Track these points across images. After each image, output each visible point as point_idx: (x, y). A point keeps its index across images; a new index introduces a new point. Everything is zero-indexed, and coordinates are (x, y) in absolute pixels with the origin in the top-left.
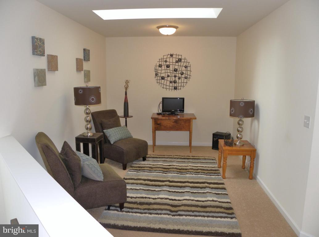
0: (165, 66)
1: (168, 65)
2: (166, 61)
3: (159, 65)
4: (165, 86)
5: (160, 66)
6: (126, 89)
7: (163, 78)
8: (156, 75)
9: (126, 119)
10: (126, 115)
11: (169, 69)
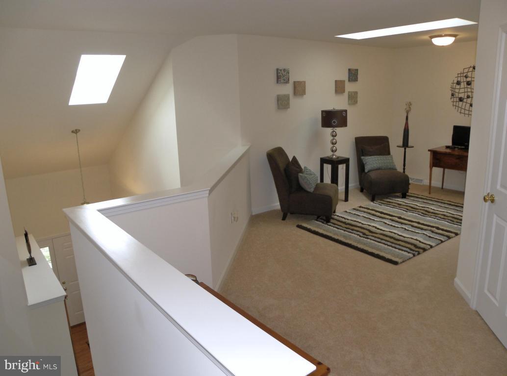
0: (465, 83)
1: (468, 82)
2: (466, 77)
3: (458, 81)
4: (463, 111)
5: (458, 83)
6: (408, 113)
7: (461, 100)
8: (453, 95)
9: (405, 149)
10: (405, 144)
11: (469, 87)
